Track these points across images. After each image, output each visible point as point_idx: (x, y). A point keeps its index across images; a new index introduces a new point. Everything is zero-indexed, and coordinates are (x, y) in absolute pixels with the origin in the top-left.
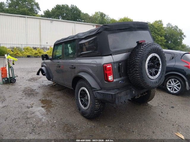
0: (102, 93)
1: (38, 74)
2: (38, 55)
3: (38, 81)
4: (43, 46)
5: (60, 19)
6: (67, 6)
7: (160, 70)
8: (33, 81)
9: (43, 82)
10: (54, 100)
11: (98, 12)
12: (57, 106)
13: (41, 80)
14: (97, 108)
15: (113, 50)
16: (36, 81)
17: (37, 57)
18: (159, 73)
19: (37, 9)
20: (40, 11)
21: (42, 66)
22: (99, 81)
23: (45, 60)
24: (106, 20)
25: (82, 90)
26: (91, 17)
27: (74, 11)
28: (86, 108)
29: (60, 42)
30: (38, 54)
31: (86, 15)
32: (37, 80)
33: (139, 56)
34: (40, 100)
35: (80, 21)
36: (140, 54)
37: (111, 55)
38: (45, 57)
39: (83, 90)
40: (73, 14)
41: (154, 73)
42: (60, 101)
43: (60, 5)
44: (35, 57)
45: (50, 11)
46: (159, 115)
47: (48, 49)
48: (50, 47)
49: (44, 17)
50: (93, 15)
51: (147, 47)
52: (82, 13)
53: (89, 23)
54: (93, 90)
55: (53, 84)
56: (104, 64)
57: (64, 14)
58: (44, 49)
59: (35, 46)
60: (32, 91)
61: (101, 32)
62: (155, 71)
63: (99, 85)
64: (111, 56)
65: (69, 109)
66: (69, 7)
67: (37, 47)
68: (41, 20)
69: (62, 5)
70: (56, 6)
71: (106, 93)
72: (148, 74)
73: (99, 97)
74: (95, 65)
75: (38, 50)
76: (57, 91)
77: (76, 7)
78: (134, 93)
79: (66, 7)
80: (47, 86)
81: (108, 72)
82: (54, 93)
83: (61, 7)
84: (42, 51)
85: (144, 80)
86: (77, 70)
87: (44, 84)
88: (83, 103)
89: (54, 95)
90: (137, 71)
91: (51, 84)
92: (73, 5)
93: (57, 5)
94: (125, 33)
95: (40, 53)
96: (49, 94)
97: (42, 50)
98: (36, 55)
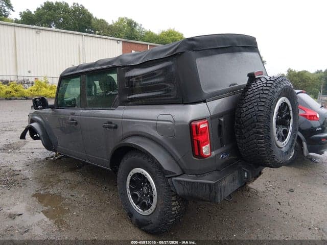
0: (188, 183)
1: (23, 137)
2: (13, 96)
3: (21, 151)
4: (21, 79)
5: (53, 28)
6: (67, 5)
7: (291, 129)
8: (11, 152)
9: (33, 153)
10: (66, 194)
11: (123, 18)
12: (75, 207)
13: (28, 149)
14: (173, 213)
15: (207, 91)
16: (17, 151)
17: (10, 99)
18: (289, 133)
19: (6, 8)
20: (14, 11)
21: (32, 121)
22: (180, 157)
23: (40, 109)
24: (137, 32)
25: (134, 175)
26: (111, 26)
27: (80, 14)
28: (146, 213)
29: (73, 73)
30: (12, 94)
31: (102, 22)
32: (18, 148)
33: (263, 104)
34: (34, 196)
35: (90, 32)
36: (264, 100)
37: (205, 101)
38: (40, 103)
39: (139, 175)
40: (78, 19)
41: (283, 135)
42: (80, 195)
43: (53, 3)
44: (6, 99)
45: (33, 13)
46: (278, 209)
47: (33, 83)
48: (36, 79)
49: (22, 23)
50: (115, 22)
51: (275, 84)
52: (94, 17)
53: (107, 37)
54: (166, 176)
55: (56, 156)
56: (192, 121)
57: (60, 19)
58: (23, 82)
59: (5, 79)
60: (13, 175)
61: (181, 53)
62: (283, 132)
63: (179, 165)
64: (203, 105)
65: (104, 214)
66: (70, 6)
67: (10, 80)
68: (17, 29)
69: (57, 3)
70: (44, 4)
71: (197, 183)
72: (276, 138)
73: (179, 190)
74: (170, 123)
75: (12, 85)
76: (68, 171)
77: (83, 7)
78: (246, 176)
79: (63, 7)
80: (44, 161)
81: (201, 138)
82: (62, 177)
83: (55, 7)
84: (20, 87)
85: (271, 151)
86: (121, 132)
87: (36, 157)
88: (138, 200)
89: (63, 182)
90: (261, 134)
91: (52, 157)
92: (78, 4)
93: (46, 2)
94: (224, 57)
95: (16, 91)
96: (51, 180)
97: (20, 85)
98: (8, 95)
